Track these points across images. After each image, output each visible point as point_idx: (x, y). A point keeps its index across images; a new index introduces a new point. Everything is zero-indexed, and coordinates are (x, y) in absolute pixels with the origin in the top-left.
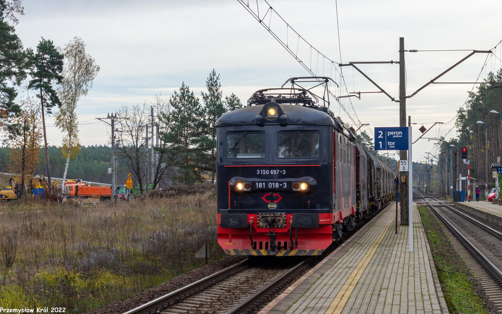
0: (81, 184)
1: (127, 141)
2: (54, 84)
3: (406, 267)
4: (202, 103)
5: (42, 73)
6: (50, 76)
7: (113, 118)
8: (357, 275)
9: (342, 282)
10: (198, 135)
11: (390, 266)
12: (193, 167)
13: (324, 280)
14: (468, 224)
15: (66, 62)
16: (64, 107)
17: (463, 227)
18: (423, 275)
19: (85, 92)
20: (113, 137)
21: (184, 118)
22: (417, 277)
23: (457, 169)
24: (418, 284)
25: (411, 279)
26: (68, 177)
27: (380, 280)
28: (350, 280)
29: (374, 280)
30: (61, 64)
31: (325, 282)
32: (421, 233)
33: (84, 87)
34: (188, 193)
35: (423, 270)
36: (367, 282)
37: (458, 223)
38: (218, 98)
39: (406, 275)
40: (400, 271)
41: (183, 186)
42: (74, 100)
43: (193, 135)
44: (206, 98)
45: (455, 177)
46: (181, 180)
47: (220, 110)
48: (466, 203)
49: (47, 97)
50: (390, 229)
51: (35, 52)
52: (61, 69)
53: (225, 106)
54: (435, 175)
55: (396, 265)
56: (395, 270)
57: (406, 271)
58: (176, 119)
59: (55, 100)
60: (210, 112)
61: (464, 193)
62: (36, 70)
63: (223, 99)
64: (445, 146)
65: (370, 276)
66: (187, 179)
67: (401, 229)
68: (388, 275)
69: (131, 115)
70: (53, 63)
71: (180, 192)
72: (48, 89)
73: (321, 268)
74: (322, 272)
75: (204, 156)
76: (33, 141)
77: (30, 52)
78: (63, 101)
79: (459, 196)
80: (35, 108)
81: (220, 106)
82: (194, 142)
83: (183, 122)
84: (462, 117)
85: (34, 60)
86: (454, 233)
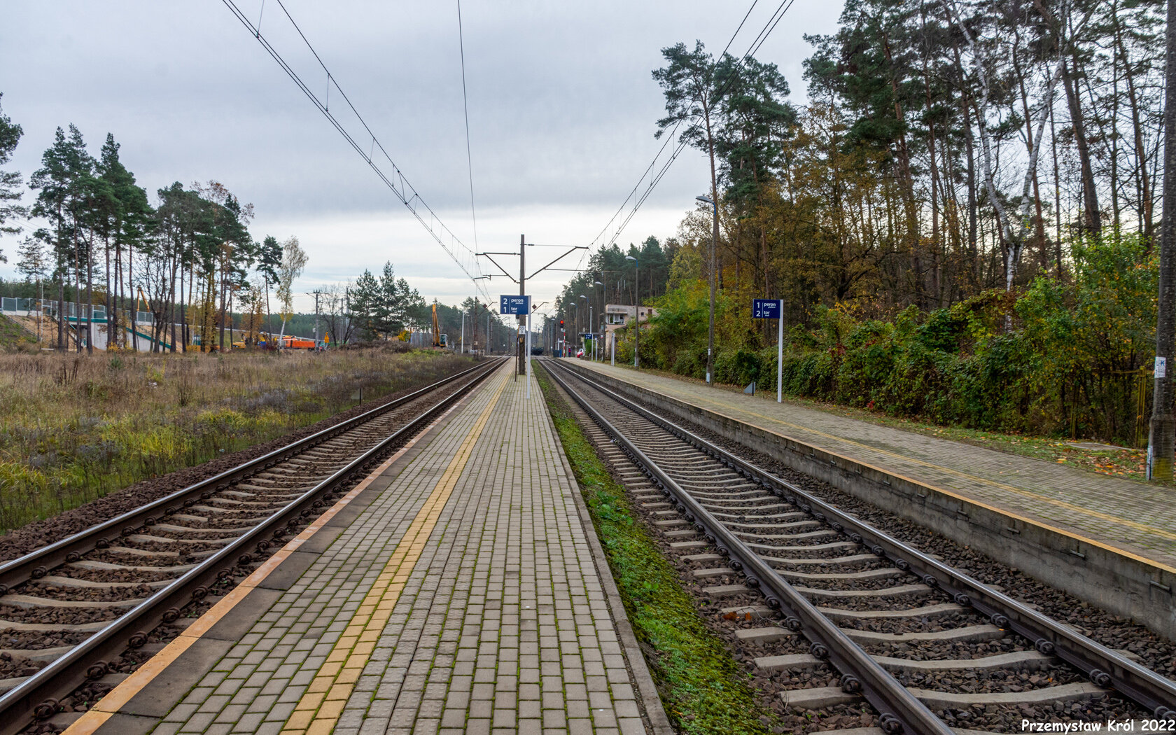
0: (295, 339)
1: (326, 310)
2: (275, 268)
3: (525, 415)
4: (380, 284)
5: (267, 260)
6: (273, 263)
7: (317, 293)
8: (480, 424)
9: (466, 433)
10: (376, 306)
11: (511, 414)
12: (373, 329)
13: (451, 430)
14: (565, 374)
15: (284, 252)
16: (282, 284)
17: (563, 376)
18: (541, 425)
19: (299, 275)
20: (317, 307)
21: (366, 294)
22: (536, 426)
23: (556, 335)
24: (537, 435)
25: (531, 428)
26: (285, 333)
27: (502, 430)
28: (473, 431)
29: (497, 430)
30: (280, 254)
31: (450, 432)
32: (535, 382)
33: (297, 271)
34: (367, 347)
35: (540, 420)
36: (490, 433)
37: (558, 373)
38: (391, 281)
39: (525, 424)
40: (520, 420)
41: (364, 342)
42: (290, 280)
43: (372, 306)
44: (382, 280)
45: (555, 341)
46: (363, 337)
47: (391, 290)
48: (562, 358)
49: (270, 277)
50: (511, 377)
51: (262, 245)
52: (280, 258)
53: (397, 286)
54: (540, 340)
55: (516, 413)
56: (515, 419)
57: (525, 420)
58: (361, 294)
59: (276, 279)
60: (386, 290)
61: (561, 351)
62: (262, 258)
63: (395, 281)
64: (548, 321)
65: (493, 425)
66: (368, 337)
67: (519, 377)
68: (509, 424)
69: (329, 290)
70: (275, 253)
71: (361, 346)
72: (271, 272)
73: (450, 415)
74: (450, 419)
75: (380, 321)
76: (259, 308)
77: (258, 245)
78: (282, 281)
79: (557, 354)
80: (261, 285)
81: (393, 286)
82: (373, 311)
83: (366, 297)
84: (559, 301)
85: (261, 251)
86: (558, 381)
